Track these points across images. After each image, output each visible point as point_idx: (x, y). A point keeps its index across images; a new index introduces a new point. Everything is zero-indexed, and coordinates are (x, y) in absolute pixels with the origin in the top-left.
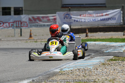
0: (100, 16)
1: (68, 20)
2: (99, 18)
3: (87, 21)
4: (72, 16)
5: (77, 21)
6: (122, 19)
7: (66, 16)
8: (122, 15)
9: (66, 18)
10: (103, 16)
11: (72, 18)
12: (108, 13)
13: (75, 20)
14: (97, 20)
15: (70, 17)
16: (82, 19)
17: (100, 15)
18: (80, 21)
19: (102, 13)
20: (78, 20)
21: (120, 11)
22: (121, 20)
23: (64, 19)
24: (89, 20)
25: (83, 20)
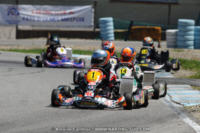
0: (62, 14)
1: (14, 17)
2: (60, 18)
3: (41, 20)
4: (20, 12)
5: (27, 19)
6: (93, 20)
7: (11, 10)
8: (93, 15)
9: (10, 14)
10: (65, 14)
11: (20, 15)
12: (73, 10)
13: (24, 18)
14: (56, 20)
15: (17, 13)
16: (34, 17)
17: (62, 12)
18: (32, 19)
19: (65, 10)
20: (29, 18)
21: (91, 9)
22: (91, 22)
23: (8, 15)
24: (45, 19)
25: (36, 19)
